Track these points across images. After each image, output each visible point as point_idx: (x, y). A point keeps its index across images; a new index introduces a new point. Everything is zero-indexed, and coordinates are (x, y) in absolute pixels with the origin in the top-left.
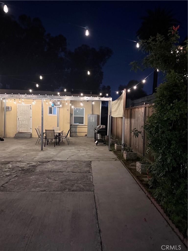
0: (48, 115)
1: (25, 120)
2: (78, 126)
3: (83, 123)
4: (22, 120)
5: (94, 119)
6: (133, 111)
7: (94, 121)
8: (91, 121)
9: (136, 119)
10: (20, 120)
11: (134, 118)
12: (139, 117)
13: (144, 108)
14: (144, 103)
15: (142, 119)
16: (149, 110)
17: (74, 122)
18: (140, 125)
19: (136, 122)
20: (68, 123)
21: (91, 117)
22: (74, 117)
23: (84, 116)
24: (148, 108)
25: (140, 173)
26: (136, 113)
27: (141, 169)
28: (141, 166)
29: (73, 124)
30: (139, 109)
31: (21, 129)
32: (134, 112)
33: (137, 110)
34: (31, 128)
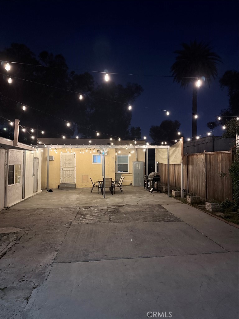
0: (93, 164)
1: (69, 170)
2: (122, 175)
3: (127, 171)
4: (65, 170)
5: (140, 167)
6: (190, 158)
7: (140, 168)
8: (137, 169)
9: (195, 165)
10: (64, 170)
11: (192, 164)
12: (199, 164)
13: (205, 155)
14: (205, 151)
15: (203, 165)
16: (211, 158)
17: (118, 171)
18: (200, 171)
19: (195, 168)
20: (114, 171)
21: (137, 165)
22: (118, 165)
23: (128, 164)
24: (209, 155)
25: (211, 211)
26: (195, 160)
27: (212, 208)
28: (212, 205)
29: (117, 172)
30: (199, 156)
31: (64, 180)
32: (192, 159)
33: (195, 156)
34: (75, 178)
